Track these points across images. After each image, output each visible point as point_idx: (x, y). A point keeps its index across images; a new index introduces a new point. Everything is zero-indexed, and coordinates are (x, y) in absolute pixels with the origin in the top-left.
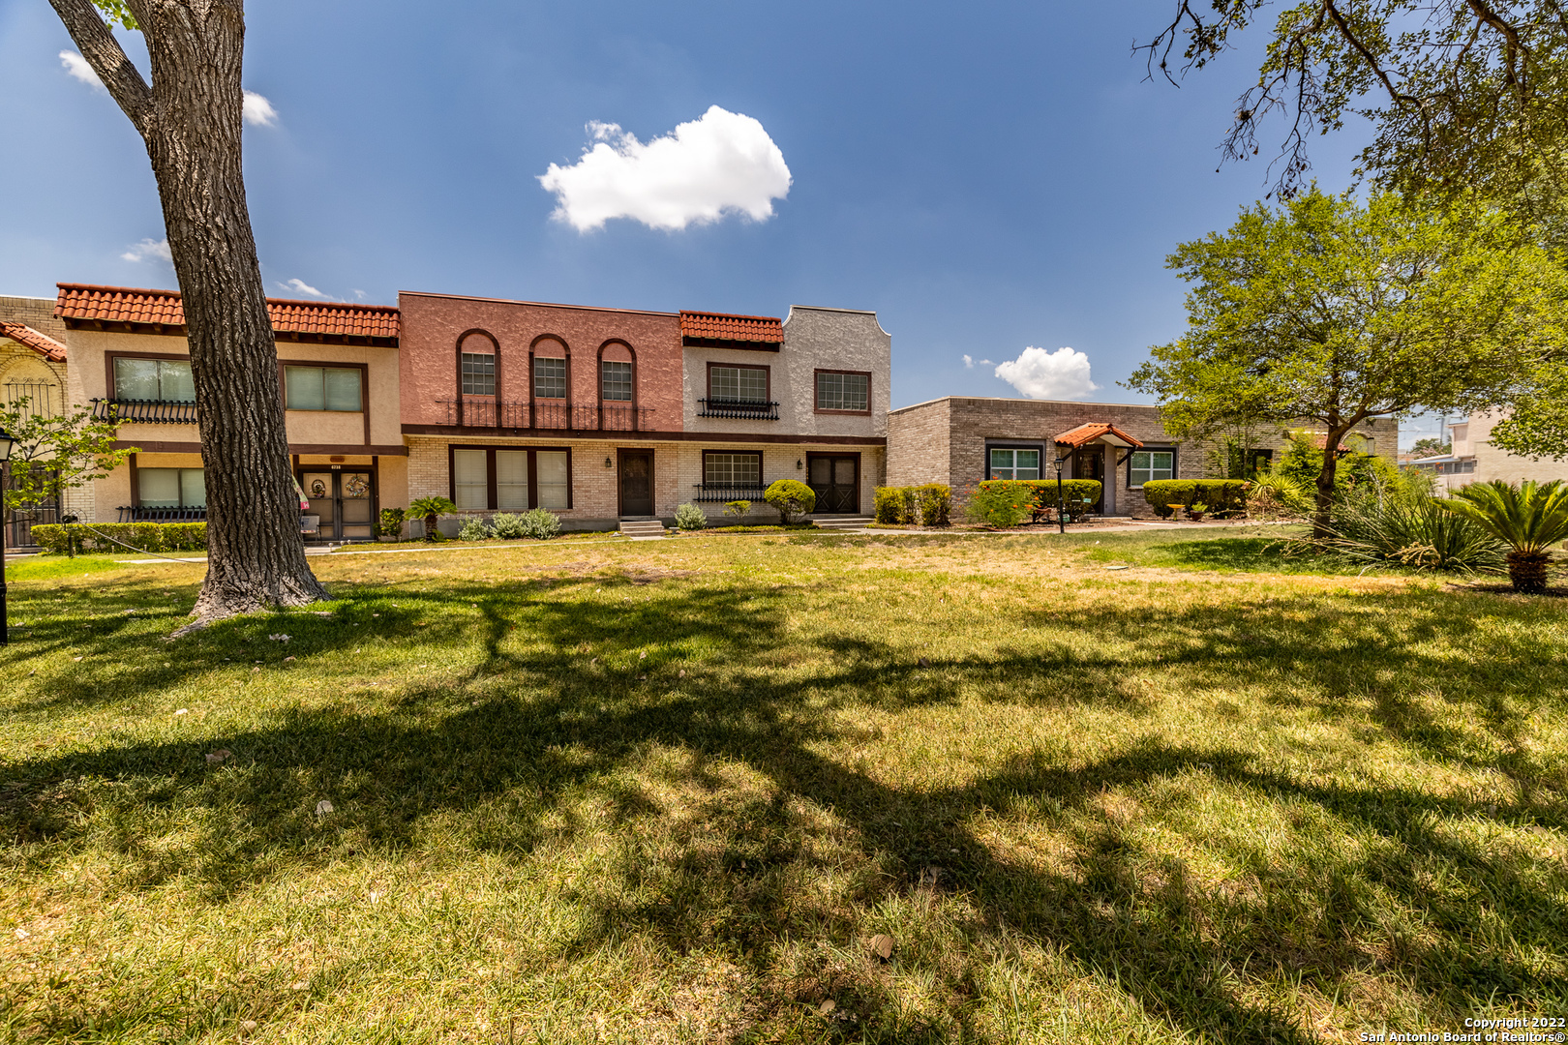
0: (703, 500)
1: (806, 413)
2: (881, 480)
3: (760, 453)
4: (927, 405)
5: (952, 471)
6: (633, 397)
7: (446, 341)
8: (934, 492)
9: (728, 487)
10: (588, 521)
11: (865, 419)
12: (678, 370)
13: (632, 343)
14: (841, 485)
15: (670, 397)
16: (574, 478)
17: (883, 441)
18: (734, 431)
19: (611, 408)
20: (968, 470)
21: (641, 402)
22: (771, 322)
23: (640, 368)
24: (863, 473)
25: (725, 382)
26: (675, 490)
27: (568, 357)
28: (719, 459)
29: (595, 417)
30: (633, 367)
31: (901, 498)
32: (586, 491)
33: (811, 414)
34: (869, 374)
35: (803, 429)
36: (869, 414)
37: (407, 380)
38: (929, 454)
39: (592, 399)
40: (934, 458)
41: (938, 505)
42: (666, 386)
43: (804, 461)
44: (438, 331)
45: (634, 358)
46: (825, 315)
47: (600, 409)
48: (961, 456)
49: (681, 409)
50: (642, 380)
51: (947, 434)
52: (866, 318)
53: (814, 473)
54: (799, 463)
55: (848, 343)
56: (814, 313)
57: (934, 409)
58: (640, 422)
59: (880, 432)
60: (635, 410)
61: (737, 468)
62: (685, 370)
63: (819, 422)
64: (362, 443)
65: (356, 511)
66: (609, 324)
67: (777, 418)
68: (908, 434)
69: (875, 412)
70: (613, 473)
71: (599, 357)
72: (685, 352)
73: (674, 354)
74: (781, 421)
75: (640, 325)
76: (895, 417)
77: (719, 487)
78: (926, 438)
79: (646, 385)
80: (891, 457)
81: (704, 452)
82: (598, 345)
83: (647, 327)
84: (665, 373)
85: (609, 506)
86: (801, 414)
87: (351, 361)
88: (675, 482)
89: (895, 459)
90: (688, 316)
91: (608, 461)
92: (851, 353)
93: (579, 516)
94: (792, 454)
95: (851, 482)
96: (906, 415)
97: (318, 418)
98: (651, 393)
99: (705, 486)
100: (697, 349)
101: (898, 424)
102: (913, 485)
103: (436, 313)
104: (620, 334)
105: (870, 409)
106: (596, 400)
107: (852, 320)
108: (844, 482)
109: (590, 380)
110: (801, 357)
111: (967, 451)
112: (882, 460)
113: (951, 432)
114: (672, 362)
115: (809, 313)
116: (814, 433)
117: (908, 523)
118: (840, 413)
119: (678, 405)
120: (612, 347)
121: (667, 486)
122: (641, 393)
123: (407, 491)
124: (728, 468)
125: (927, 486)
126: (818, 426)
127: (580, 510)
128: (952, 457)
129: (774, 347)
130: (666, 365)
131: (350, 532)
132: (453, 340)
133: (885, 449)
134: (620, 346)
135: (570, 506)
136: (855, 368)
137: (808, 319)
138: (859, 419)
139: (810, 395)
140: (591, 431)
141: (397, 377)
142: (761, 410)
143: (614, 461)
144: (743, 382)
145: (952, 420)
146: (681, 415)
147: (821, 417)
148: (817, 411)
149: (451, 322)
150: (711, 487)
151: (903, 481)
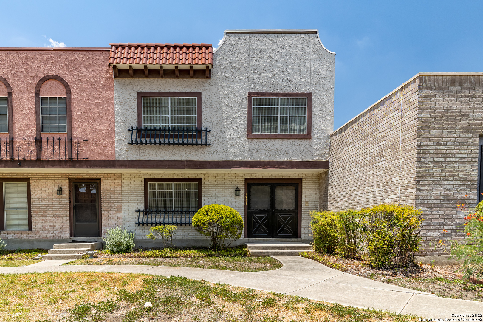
0: (143, 224)
1: (239, 138)
2: (323, 205)
3: (200, 181)
4: (378, 106)
5: (419, 186)
6: (69, 129)
8: (390, 217)
9: (169, 212)
10: (45, 241)
11: (304, 143)
12: (110, 101)
13: (66, 78)
14: (282, 211)
15: (103, 127)
16: (33, 204)
17: (325, 165)
18: (165, 158)
19: (48, 140)
20: (448, 184)
21: (76, 133)
22: (200, 48)
23: (74, 102)
24: (304, 199)
25: (155, 111)
26: (119, 215)
27: (10, 95)
28: (160, 187)
29: (33, 149)
30: (67, 102)
31: (338, 224)
32: (43, 216)
33: (244, 139)
34: (309, 96)
35: (235, 154)
36: (308, 137)
38: (380, 169)
39: (31, 133)
40: (389, 171)
41: (398, 237)
42: (99, 117)
43: (242, 188)
45: (69, 92)
46: (260, 37)
47: (38, 141)
48: (436, 164)
49: (112, 138)
50: (76, 113)
51: (413, 133)
52: (306, 37)
53: (253, 198)
54: (237, 190)
55: (286, 64)
56: (248, 36)
57: (390, 105)
58: (74, 152)
59: (322, 156)
60: (71, 141)
61: (177, 195)
62: (116, 101)
63: (253, 147)
66: (46, 62)
67: (210, 145)
68: (351, 151)
69: (315, 135)
70: (65, 200)
71: (37, 94)
72: (116, 83)
73: (106, 86)
74: (213, 147)
75: (74, 60)
76: (337, 137)
77: (160, 212)
78: (376, 149)
79: (80, 117)
80: (333, 180)
81: (146, 180)
82: (36, 82)
83: (80, 63)
84: (98, 105)
85: (62, 228)
86: (234, 138)
88: (119, 208)
89: (337, 182)
90: (117, 48)
91: (60, 189)
92: (289, 74)
93: (37, 237)
94: (231, 181)
95: (292, 207)
96: (350, 129)
98: (85, 125)
99: (146, 212)
100: (128, 80)
101: (341, 143)
102: (358, 209)
104: (55, 71)
105: (310, 131)
106: (34, 133)
107: (289, 40)
108: (284, 207)
109: (30, 115)
110: (234, 82)
111: (446, 155)
112: (324, 185)
113: (420, 128)
114: (104, 94)
115: (243, 37)
116: (247, 158)
117: (347, 257)
118: (276, 137)
119: (110, 134)
120: (48, 84)
121: (112, 211)
122: (75, 124)
124: (169, 195)
125: (377, 207)
126: (252, 151)
127: (38, 232)
128: (420, 165)
129: (205, 74)
130: (99, 98)
133: (326, 173)
134: (56, 82)
135: (30, 229)
136: (293, 89)
137: (242, 42)
138: (297, 142)
139: (242, 120)
140: (31, 161)
142: (191, 136)
143: (66, 189)
144: (174, 111)
145: (421, 110)
146: (112, 144)
147: (256, 142)
148: (250, 136)
150: (154, 212)
151: (345, 205)
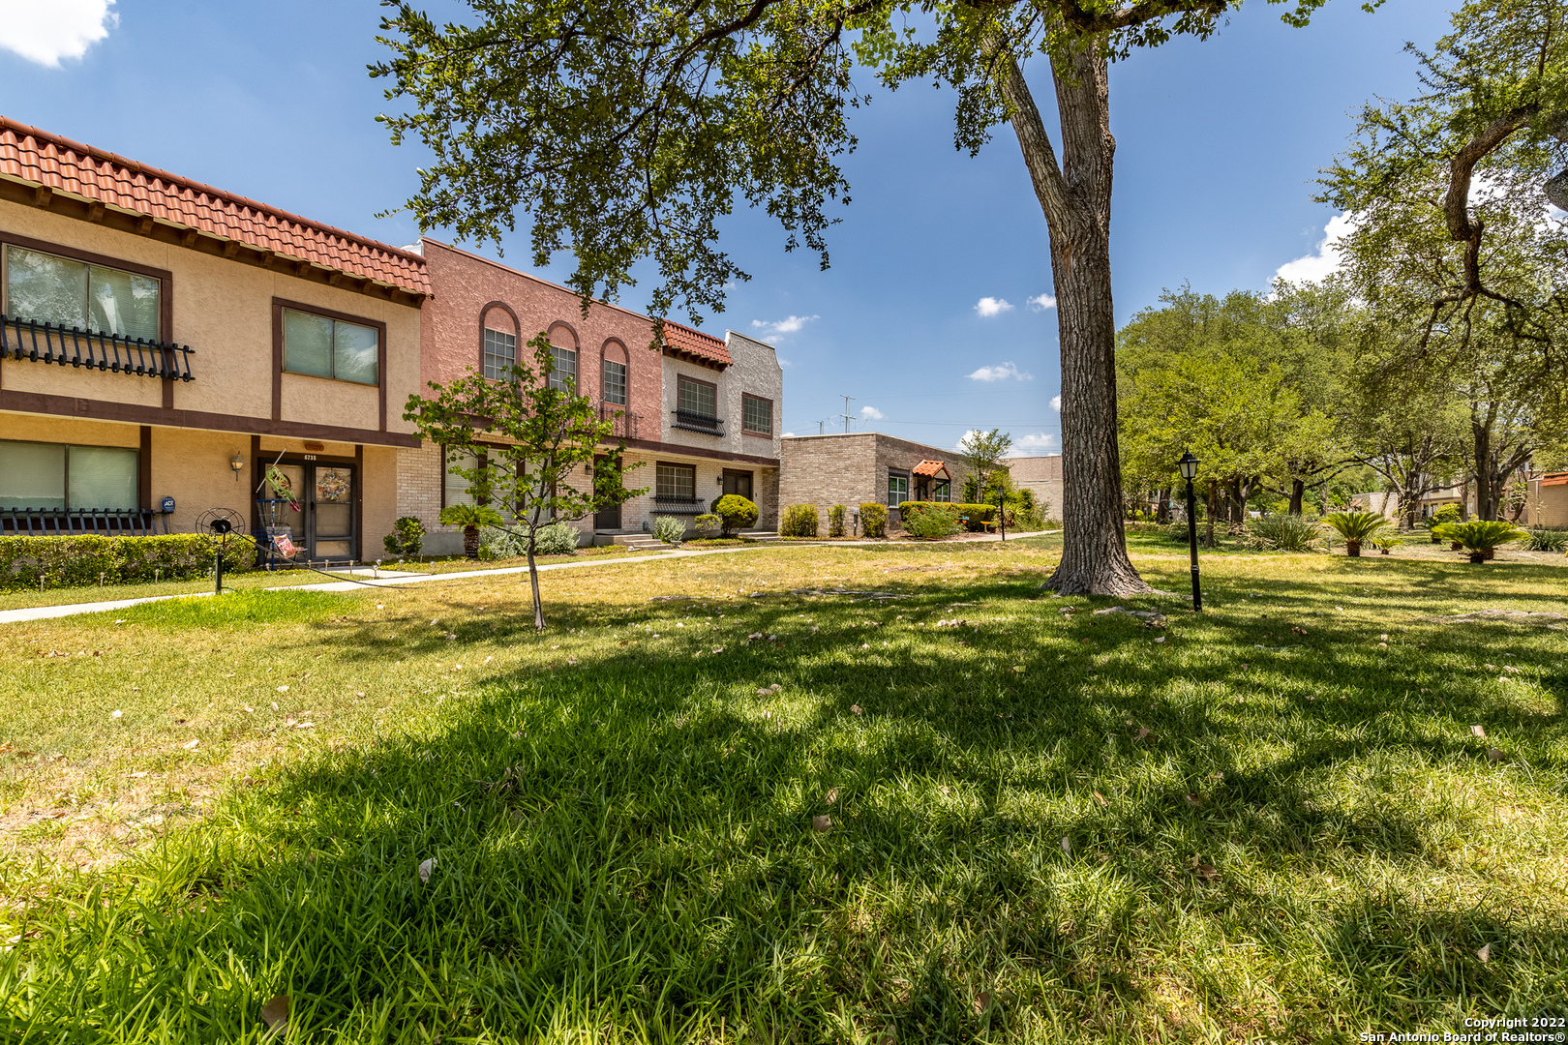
0: (655, 511)
1: (737, 433)
2: (771, 497)
3: (694, 467)
5: (876, 493)
6: (627, 401)
7: (470, 310)
9: (672, 500)
11: (769, 442)
12: (659, 378)
13: (627, 344)
15: (652, 405)
17: (777, 463)
19: (611, 412)
20: (882, 492)
21: (633, 408)
22: (719, 343)
23: (631, 372)
24: (755, 491)
25: (689, 396)
26: (637, 502)
27: (578, 349)
28: (668, 471)
30: (627, 370)
33: (740, 434)
34: (771, 402)
35: (735, 448)
36: (771, 438)
37: (428, 351)
38: (846, 477)
40: (853, 481)
42: (650, 393)
44: (462, 296)
45: (628, 361)
47: (602, 412)
48: (879, 481)
49: (660, 418)
50: (634, 386)
51: (871, 463)
54: (719, 479)
55: (760, 371)
56: (741, 340)
58: (631, 429)
59: (777, 455)
60: (628, 416)
61: (678, 481)
62: (663, 379)
63: (745, 442)
64: (376, 428)
65: (331, 520)
66: (610, 321)
67: (721, 435)
68: (814, 458)
69: (774, 436)
71: (602, 355)
72: (663, 360)
73: (657, 361)
74: (723, 438)
75: (633, 326)
76: (794, 443)
77: (665, 500)
78: (840, 464)
79: (638, 391)
80: (787, 478)
81: (658, 463)
82: (602, 341)
83: (637, 330)
84: (650, 381)
85: (586, 518)
86: (734, 432)
87: (366, 315)
89: (792, 479)
92: (762, 380)
94: (715, 469)
97: (324, 388)
98: (640, 400)
100: (671, 359)
101: (798, 449)
103: (461, 273)
104: (618, 333)
105: (772, 433)
106: (598, 401)
107: (762, 352)
109: (595, 379)
110: (735, 380)
111: (882, 477)
112: (771, 480)
113: (876, 462)
114: (655, 369)
115: (738, 339)
116: (739, 452)
118: (756, 435)
119: (659, 414)
120: (612, 346)
122: (632, 398)
123: (395, 494)
124: (672, 480)
126: (745, 445)
128: (876, 481)
129: (720, 367)
130: (651, 373)
131: (324, 549)
132: (477, 311)
133: (776, 470)
136: (764, 395)
137: (739, 345)
138: (765, 442)
139: (739, 416)
141: (418, 346)
142: (709, 425)
144: (700, 398)
145: (876, 452)
146: (660, 424)
147: (746, 437)
148: (743, 432)
149: (476, 288)
150: (660, 499)
151: (806, 499)
